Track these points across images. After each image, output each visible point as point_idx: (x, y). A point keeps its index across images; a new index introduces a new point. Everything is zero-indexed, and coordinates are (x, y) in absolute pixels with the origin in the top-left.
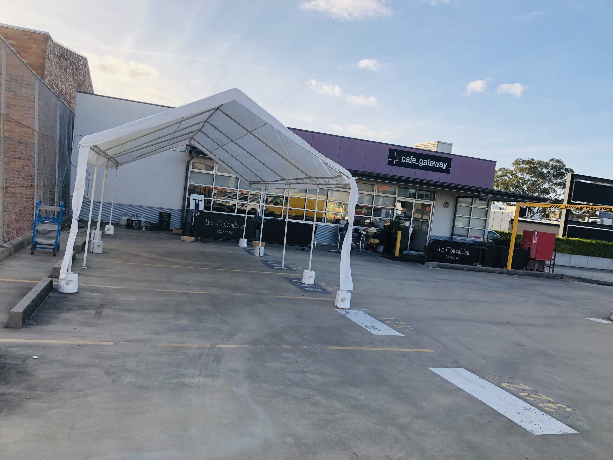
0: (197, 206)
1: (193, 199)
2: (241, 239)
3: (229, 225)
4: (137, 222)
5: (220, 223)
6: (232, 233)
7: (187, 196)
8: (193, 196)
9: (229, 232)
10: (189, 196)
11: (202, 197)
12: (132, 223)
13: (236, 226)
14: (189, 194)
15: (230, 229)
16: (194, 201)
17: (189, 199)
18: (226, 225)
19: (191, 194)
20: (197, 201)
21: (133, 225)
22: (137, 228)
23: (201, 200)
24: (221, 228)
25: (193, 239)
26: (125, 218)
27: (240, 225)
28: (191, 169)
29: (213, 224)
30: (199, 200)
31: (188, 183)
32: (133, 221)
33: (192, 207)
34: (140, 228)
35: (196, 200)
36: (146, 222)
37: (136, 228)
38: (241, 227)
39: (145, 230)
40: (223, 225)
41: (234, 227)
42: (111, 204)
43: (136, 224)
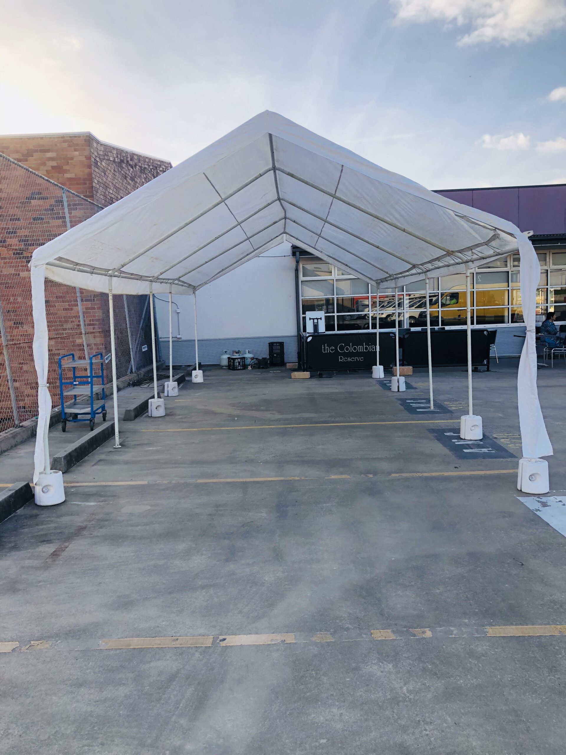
0: (316, 327)
1: (310, 319)
2: (374, 367)
3: (355, 349)
4: (239, 360)
5: (342, 348)
6: (361, 359)
7: (302, 316)
8: (309, 314)
9: (356, 359)
10: (304, 316)
11: (321, 314)
12: (234, 363)
13: (366, 348)
14: (304, 313)
15: (358, 354)
16: (312, 320)
17: (304, 318)
18: (351, 349)
19: (307, 313)
20: (316, 321)
21: (235, 364)
22: (241, 368)
23: (321, 319)
24: (345, 355)
25: (307, 374)
26: (225, 357)
27: (371, 347)
28: (301, 278)
29: (332, 350)
30: (317, 319)
31: (301, 298)
32: (234, 359)
33: (310, 329)
34: (245, 367)
35: (313, 319)
36: (252, 359)
37: (239, 368)
38: (373, 349)
39: (251, 369)
40: (347, 349)
41: (363, 350)
42: (195, 341)
43: (239, 363)
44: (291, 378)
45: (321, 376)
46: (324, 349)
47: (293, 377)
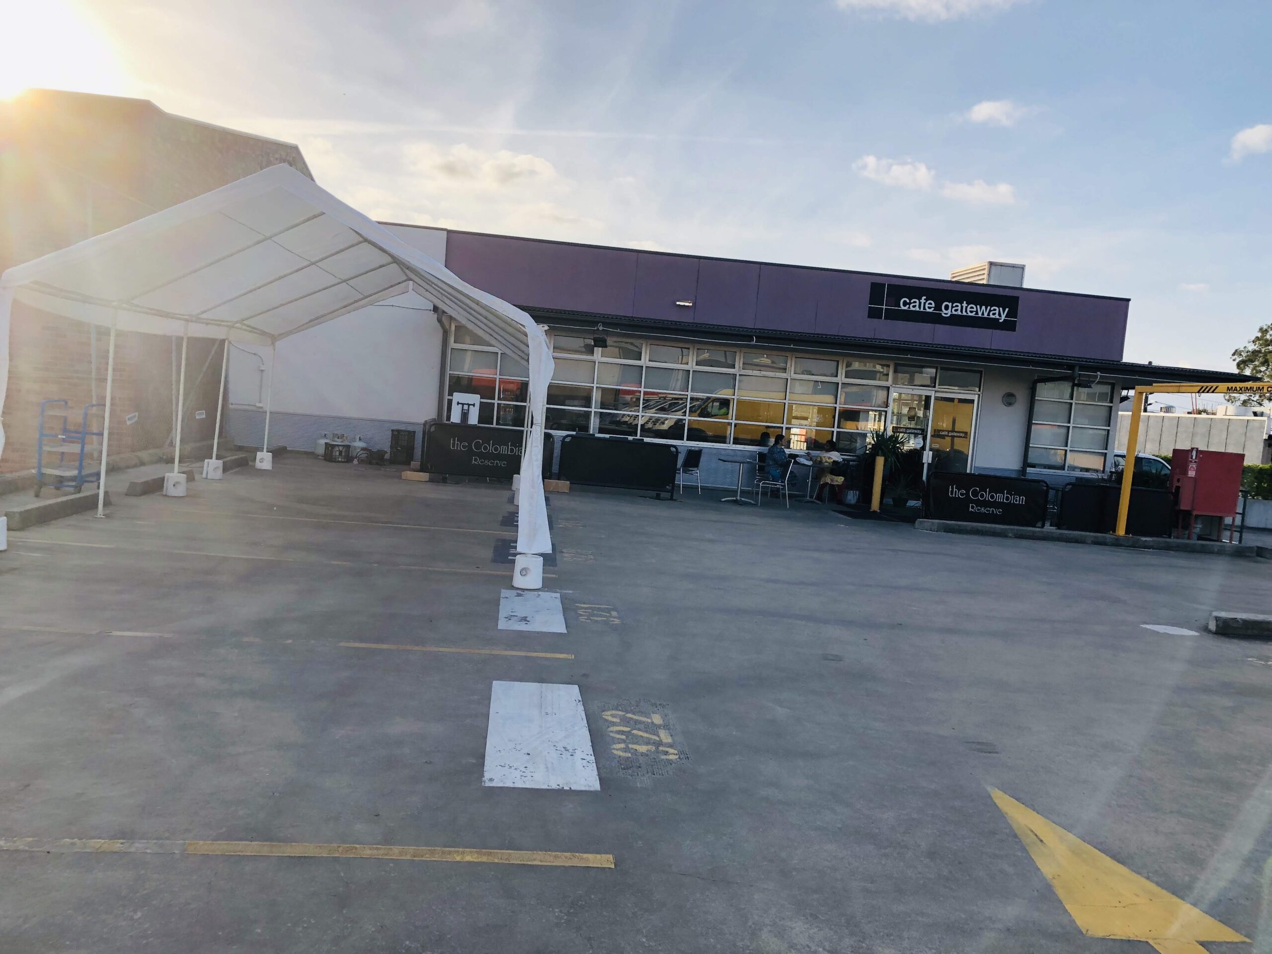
0: (465, 415)
1: (458, 403)
2: (515, 476)
3: (495, 449)
4: (341, 448)
5: (478, 446)
6: (503, 464)
7: (447, 397)
8: (458, 397)
9: (496, 463)
10: (450, 398)
11: (475, 399)
12: (332, 452)
13: (512, 450)
14: (451, 394)
15: (499, 457)
16: (460, 406)
17: (450, 402)
18: (491, 449)
19: (455, 394)
20: (466, 407)
21: (334, 454)
22: (343, 460)
23: (474, 405)
24: (482, 456)
25: (425, 476)
26: (323, 442)
27: (519, 449)
28: (452, 344)
30: (469, 405)
31: (448, 372)
32: (333, 446)
33: (456, 418)
34: (349, 459)
35: (463, 404)
36: (363, 449)
37: (340, 460)
38: (521, 453)
39: (357, 463)
40: (485, 448)
41: (508, 452)
43: (341, 452)
44: (401, 479)
45: (444, 481)
46: (454, 444)
47: (403, 477)
